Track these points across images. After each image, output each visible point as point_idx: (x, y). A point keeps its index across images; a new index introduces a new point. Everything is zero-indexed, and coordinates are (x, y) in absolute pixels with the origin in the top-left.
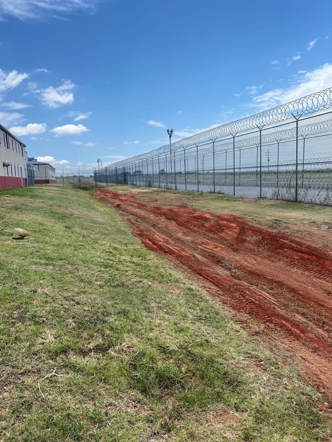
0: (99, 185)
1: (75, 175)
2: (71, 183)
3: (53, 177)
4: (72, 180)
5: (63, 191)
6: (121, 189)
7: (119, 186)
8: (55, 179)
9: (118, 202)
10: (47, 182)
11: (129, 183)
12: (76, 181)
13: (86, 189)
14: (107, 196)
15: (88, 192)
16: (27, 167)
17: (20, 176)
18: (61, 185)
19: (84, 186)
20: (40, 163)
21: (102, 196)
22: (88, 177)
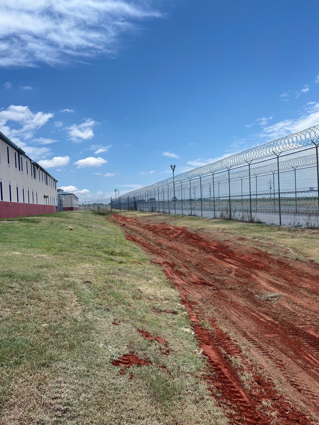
0: (114, 211)
1: (95, 203)
2: (92, 210)
3: (76, 205)
4: (92, 208)
5: (86, 216)
6: (130, 214)
7: (130, 212)
8: (77, 207)
9: (124, 223)
10: (71, 209)
11: (138, 209)
12: (96, 208)
13: (103, 214)
14: (118, 219)
15: (104, 216)
16: (58, 197)
17: (54, 205)
18: (84, 211)
19: (102, 212)
20: (66, 193)
21: (115, 219)
22: (106, 205)
